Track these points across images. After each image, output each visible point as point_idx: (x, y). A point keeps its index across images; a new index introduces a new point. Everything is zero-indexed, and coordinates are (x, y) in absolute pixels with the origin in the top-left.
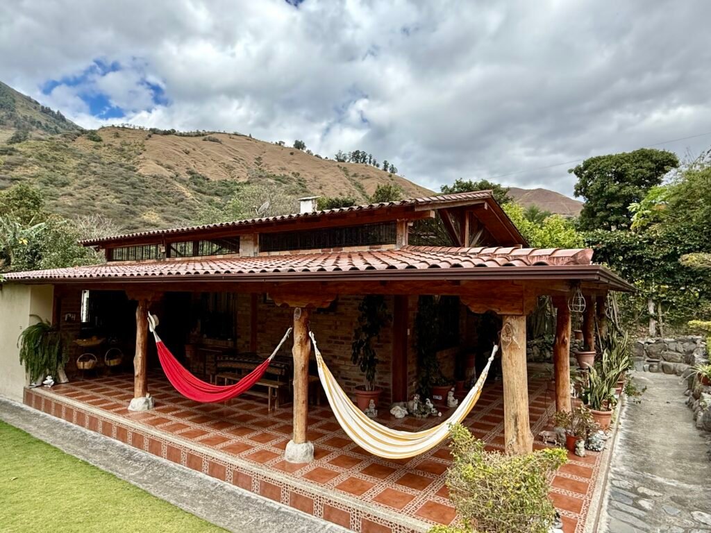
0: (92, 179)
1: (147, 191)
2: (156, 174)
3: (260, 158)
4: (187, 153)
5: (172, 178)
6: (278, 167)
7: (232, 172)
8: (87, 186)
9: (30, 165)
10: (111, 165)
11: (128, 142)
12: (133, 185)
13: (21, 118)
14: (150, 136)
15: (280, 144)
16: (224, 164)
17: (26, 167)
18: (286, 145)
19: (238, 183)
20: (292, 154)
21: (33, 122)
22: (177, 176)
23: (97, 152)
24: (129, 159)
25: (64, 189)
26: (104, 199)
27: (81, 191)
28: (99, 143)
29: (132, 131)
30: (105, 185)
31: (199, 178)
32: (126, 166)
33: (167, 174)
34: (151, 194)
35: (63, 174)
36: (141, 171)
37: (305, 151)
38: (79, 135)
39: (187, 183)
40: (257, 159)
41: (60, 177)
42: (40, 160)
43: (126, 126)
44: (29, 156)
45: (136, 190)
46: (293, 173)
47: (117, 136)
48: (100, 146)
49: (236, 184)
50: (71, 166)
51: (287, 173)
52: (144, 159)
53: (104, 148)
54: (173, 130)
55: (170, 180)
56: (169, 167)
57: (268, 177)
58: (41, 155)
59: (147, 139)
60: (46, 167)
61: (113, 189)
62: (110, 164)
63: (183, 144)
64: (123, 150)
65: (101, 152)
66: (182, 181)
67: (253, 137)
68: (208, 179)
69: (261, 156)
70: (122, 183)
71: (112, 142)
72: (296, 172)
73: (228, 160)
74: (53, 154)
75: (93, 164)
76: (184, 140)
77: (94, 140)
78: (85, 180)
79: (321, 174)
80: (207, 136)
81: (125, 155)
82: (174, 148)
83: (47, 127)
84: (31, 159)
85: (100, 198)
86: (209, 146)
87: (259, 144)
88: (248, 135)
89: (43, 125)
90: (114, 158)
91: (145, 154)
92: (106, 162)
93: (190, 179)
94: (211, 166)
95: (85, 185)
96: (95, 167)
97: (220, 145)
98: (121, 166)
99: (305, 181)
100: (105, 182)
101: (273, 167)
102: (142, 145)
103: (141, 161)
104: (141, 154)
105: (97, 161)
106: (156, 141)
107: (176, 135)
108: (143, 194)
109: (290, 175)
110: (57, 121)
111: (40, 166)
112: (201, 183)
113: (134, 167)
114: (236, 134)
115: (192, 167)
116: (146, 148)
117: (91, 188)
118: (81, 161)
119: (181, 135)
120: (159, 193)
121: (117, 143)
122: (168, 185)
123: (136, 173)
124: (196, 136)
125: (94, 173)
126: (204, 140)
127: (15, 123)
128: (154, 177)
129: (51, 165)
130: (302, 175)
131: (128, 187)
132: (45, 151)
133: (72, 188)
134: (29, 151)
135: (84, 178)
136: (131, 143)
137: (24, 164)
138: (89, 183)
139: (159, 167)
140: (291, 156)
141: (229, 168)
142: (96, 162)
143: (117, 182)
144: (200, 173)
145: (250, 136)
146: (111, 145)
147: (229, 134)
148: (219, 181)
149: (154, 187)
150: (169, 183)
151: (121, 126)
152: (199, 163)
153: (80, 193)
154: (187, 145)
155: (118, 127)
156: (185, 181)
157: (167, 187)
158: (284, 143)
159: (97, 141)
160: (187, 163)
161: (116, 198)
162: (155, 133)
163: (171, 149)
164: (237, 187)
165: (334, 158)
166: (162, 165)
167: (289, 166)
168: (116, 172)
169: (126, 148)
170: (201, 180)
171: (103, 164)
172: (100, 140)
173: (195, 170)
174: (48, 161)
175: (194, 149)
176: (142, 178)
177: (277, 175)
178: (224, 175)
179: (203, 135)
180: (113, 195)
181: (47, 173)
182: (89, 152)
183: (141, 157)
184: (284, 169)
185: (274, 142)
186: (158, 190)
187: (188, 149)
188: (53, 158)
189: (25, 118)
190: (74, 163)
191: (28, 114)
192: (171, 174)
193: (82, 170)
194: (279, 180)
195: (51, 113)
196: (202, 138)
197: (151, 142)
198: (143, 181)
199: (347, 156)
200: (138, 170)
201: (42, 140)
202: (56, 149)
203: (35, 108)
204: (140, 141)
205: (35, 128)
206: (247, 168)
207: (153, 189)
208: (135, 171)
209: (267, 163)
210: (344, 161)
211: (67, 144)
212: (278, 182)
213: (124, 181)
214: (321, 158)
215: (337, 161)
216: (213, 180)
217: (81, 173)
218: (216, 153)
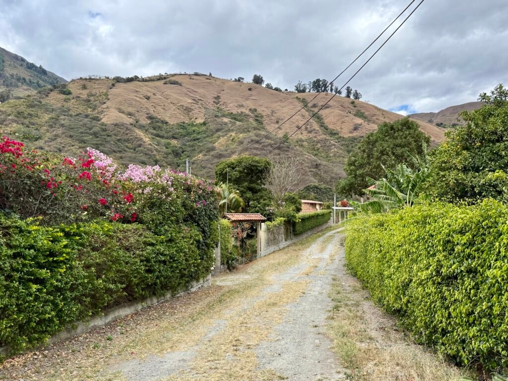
0: (60, 131)
1: (108, 139)
2: (117, 122)
3: (218, 96)
4: (148, 98)
5: (132, 124)
6: (236, 104)
7: (191, 114)
8: (56, 139)
9: (10, 123)
10: (77, 117)
11: (94, 92)
12: (95, 135)
13: (9, 76)
14: (113, 85)
15: (239, 80)
16: (183, 106)
17: (6, 125)
18: (245, 81)
19: (195, 124)
20: (250, 89)
21: (19, 79)
22: (137, 122)
23: (66, 105)
24: (94, 109)
25: (37, 143)
26: (69, 150)
27: (50, 143)
28: (68, 97)
29: (97, 82)
30: (71, 136)
31: (158, 122)
32: (91, 116)
33: (128, 120)
34: (112, 142)
35: (37, 129)
36: (104, 120)
37: (264, 85)
38: (51, 90)
39: (146, 128)
40: (215, 98)
41: (34, 132)
42: (18, 117)
43: (93, 77)
44: (9, 115)
45: (98, 139)
46: (250, 110)
47: (84, 87)
48: (69, 99)
49: (193, 125)
50: (44, 120)
51: (244, 110)
52: (108, 108)
53: (73, 101)
54: (136, 76)
55: (130, 127)
56: (130, 114)
57: (224, 116)
58: (19, 113)
59: (111, 88)
60: (23, 124)
61: (78, 140)
62: (77, 115)
63: (145, 89)
64: (89, 101)
65: (70, 104)
66: (141, 127)
67: (213, 76)
68: (167, 123)
69: (220, 95)
70: (87, 133)
71: (80, 94)
72: (253, 107)
73: (187, 101)
74: (29, 111)
75: (62, 117)
76: (146, 86)
77: (64, 94)
78: (54, 133)
79: (278, 108)
80: (168, 80)
81: (91, 105)
82: (135, 94)
84: (10, 118)
85: (66, 149)
86: (170, 90)
87: (218, 83)
88: (208, 74)
89: (27, 81)
90: (81, 109)
91: (108, 103)
92: (74, 114)
93: (150, 124)
94: (169, 109)
95: (53, 138)
96: (64, 120)
97: (180, 87)
98: (87, 116)
99: (262, 117)
100: (72, 133)
101: (231, 105)
102: (106, 95)
103: (105, 110)
104: (105, 103)
105: (66, 114)
106: (120, 89)
107: (139, 81)
108: (104, 143)
109: (247, 112)
110: (40, 75)
111: (18, 123)
112: (159, 127)
113: (98, 117)
114: (196, 74)
115: (152, 112)
116: (109, 97)
117: (59, 140)
118: (53, 115)
119: (144, 80)
120: (119, 140)
121: (84, 94)
122: (128, 132)
123: (99, 123)
124: (159, 80)
125: (62, 125)
126: (165, 84)
127: (4, 82)
128: (115, 125)
129: (26, 121)
130: (259, 110)
131: (91, 137)
132: (22, 108)
133: (43, 142)
134: (9, 110)
135: (53, 131)
136: (96, 93)
137: (5, 123)
138: (57, 136)
139: (121, 114)
140: (250, 92)
141: (188, 110)
142: (65, 115)
143: (82, 133)
144: (159, 117)
145: (210, 74)
146: (79, 97)
147: (190, 75)
148: (178, 124)
149: (115, 135)
150: (129, 130)
151: (88, 78)
152: (159, 108)
153: (49, 146)
154: (148, 91)
155: (86, 79)
156: (144, 127)
157: (127, 134)
158: (243, 79)
159: (67, 94)
160: (147, 108)
161: (80, 148)
162: (118, 82)
163: (132, 96)
164: (194, 128)
165: (292, 89)
166: (123, 112)
167: (247, 102)
168: (81, 123)
169: (92, 98)
170: (159, 124)
171: (71, 116)
172: (70, 93)
173: (155, 115)
174: (25, 118)
175: (154, 94)
176: (104, 127)
177: (234, 112)
178: (182, 117)
179: (165, 78)
180: (77, 144)
181: (23, 129)
182: (59, 105)
183: (104, 106)
184: (242, 106)
185: (233, 79)
186: (118, 138)
187: (149, 94)
188: (29, 114)
189: (12, 76)
190: (47, 117)
191: (15, 72)
192: (131, 121)
193: (53, 123)
194: (235, 119)
195: (34, 68)
196: (163, 81)
197: (114, 90)
198: (105, 130)
199: (308, 86)
200: (101, 119)
201: (21, 98)
202: (32, 106)
203: (21, 65)
204: (105, 91)
205: (20, 84)
206: (205, 108)
207: (114, 137)
208: (99, 120)
209: (225, 101)
210: (304, 91)
211: (41, 100)
212: (233, 121)
213: (88, 131)
214: (280, 91)
215: (297, 92)
216: (172, 123)
217: (51, 126)
218: (176, 96)
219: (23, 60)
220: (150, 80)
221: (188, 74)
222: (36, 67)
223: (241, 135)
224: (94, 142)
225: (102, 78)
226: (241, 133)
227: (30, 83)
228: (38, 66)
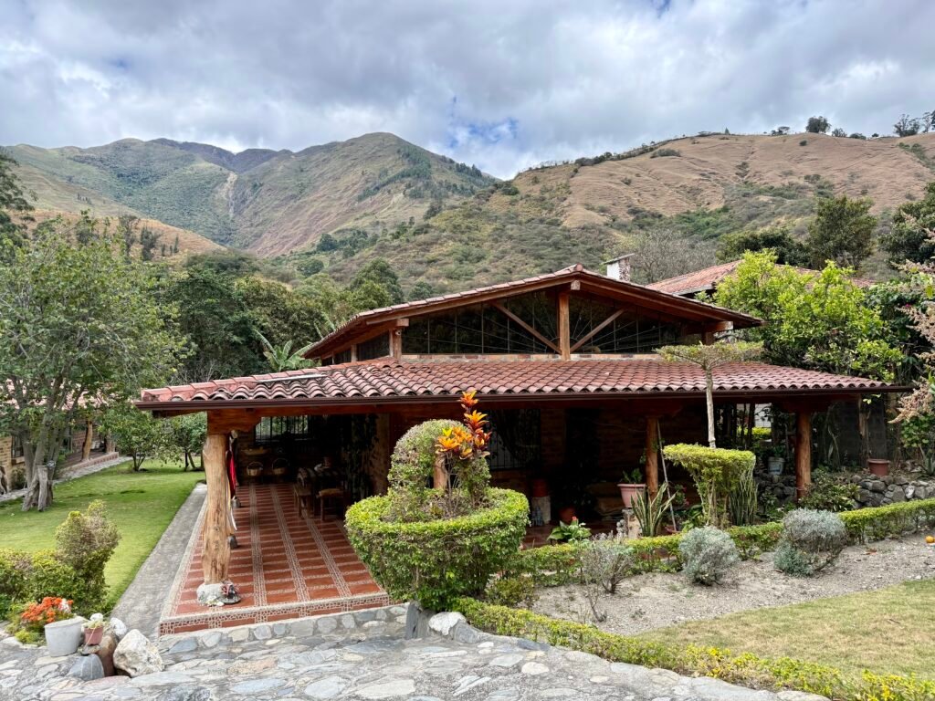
0: (508, 245)
1: (575, 249)
2: (586, 223)
3: (744, 164)
4: (628, 183)
5: (607, 225)
6: (778, 172)
7: (699, 197)
8: (503, 257)
9: (445, 241)
10: (529, 224)
11: (549, 185)
12: (556, 245)
13: (437, 185)
14: (576, 171)
15: (780, 132)
16: (684, 187)
17: (441, 244)
18: (791, 132)
19: (707, 212)
20: (803, 144)
21: (448, 187)
22: (614, 220)
23: (513, 209)
24: (551, 210)
25: (479, 264)
26: (522, 270)
27: (497, 264)
28: (515, 197)
29: (553, 171)
30: (523, 251)
31: (646, 217)
32: (548, 220)
33: (600, 219)
34: (580, 254)
35: (478, 246)
36: (566, 224)
37: (829, 133)
38: (493, 192)
39: (629, 228)
40: (739, 167)
41: (475, 251)
42: (454, 233)
43: (546, 165)
44: (444, 231)
45: (560, 251)
46: (807, 178)
47: (536, 181)
48: (516, 201)
49: (704, 215)
50: (486, 234)
51: (794, 180)
52: (570, 205)
53: (521, 202)
54: (607, 153)
55: (604, 228)
56: (603, 210)
57: (760, 193)
58: (455, 227)
59: (572, 177)
60: (461, 241)
61: (533, 255)
62: (529, 221)
63: (622, 170)
64: (543, 199)
65: (518, 208)
66: (622, 227)
67: (731, 132)
68: (660, 216)
69: (747, 161)
70: (544, 244)
71: (530, 191)
72: (811, 173)
73: (691, 178)
74: (467, 222)
75: (509, 226)
76: (624, 165)
77: (509, 194)
78: (501, 249)
79: (864, 167)
80: (657, 150)
81: (546, 206)
82: (609, 180)
83: (462, 188)
84: (445, 234)
85: (518, 269)
86: (663, 166)
87: (742, 142)
88: (723, 132)
89: (459, 188)
90: (534, 212)
91: (570, 199)
92: (524, 220)
93: (634, 221)
94: (663, 195)
95: (500, 255)
96: (512, 230)
97: (677, 159)
98: (542, 221)
99: (831, 186)
100: (524, 247)
101: (769, 174)
102: (567, 186)
103: (566, 209)
104: (565, 199)
105: (514, 221)
106: (586, 175)
107: (612, 160)
108: (569, 256)
109: (802, 182)
110: (472, 179)
111: (455, 241)
112: (649, 224)
113: (557, 220)
114: (702, 135)
115: (636, 203)
116: (571, 189)
117: (508, 258)
118: (497, 225)
119: (620, 158)
120: (589, 250)
121: (536, 191)
122: (602, 236)
123: (560, 228)
124: (642, 153)
125: (510, 237)
126: (652, 157)
127: (432, 192)
128: (583, 229)
129: (465, 237)
130: (825, 176)
131: (550, 249)
132: (458, 221)
133: (487, 262)
134: (443, 225)
135: (500, 246)
136: (553, 187)
137: (439, 242)
138: (504, 252)
139: (589, 212)
140: (802, 148)
141: (693, 192)
142: (512, 223)
143: (537, 245)
144: (648, 209)
145: (727, 131)
146: (528, 196)
147: (692, 138)
148: (678, 216)
149: (583, 243)
150: (603, 233)
151: (540, 167)
152: (645, 195)
153: (496, 267)
154: (627, 172)
155: (537, 169)
156: (625, 226)
157: (601, 240)
158: (787, 128)
159: (513, 195)
160: (628, 198)
161: (536, 266)
162: (582, 165)
163: (605, 182)
164: (706, 219)
165: (891, 132)
166: (592, 209)
167: (800, 166)
168: (535, 231)
169: (547, 195)
170: (650, 220)
171: (520, 223)
172: (516, 192)
173: (640, 206)
174: (463, 233)
175: (638, 175)
176: (567, 233)
177: (777, 185)
178: (685, 204)
179: (652, 149)
180: (532, 261)
181: (461, 247)
182: (504, 211)
183: (565, 203)
184: (791, 173)
185: (769, 132)
186: (588, 247)
187: (629, 177)
188: (468, 227)
189: (441, 183)
190: (489, 229)
191: (443, 178)
192: (605, 219)
193: (498, 236)
194: (781, 195)
195: (466, 170)
196: (650, 154)
197: (578, 179)
198: (568, 238)
199: (922, 122)
200: (562, 222)
201: (456, 208)
202: (470, 216)
203: (451, 168)
204: (564, 182)
205: (450, 193)
206: (723, 185)
207: (581, 246)
208: (559, 225)
209: (757, 169)
210: (913, 133)
211: (481, 206)
212: (779, 198)
213: (546, 241)
214: (864, 138)
215: (897, 135)
216: (668, 216)
217: (496, 241)
218: (671, 173)
219: (452, 162)
220: (630, 155)
221: (689, 136)
222: (468, 168)
223: (799, 220)
224: (555, 256)
225: (559, 164)
226: (798, 216)
227: (462, 191)
228: (471, 166)
